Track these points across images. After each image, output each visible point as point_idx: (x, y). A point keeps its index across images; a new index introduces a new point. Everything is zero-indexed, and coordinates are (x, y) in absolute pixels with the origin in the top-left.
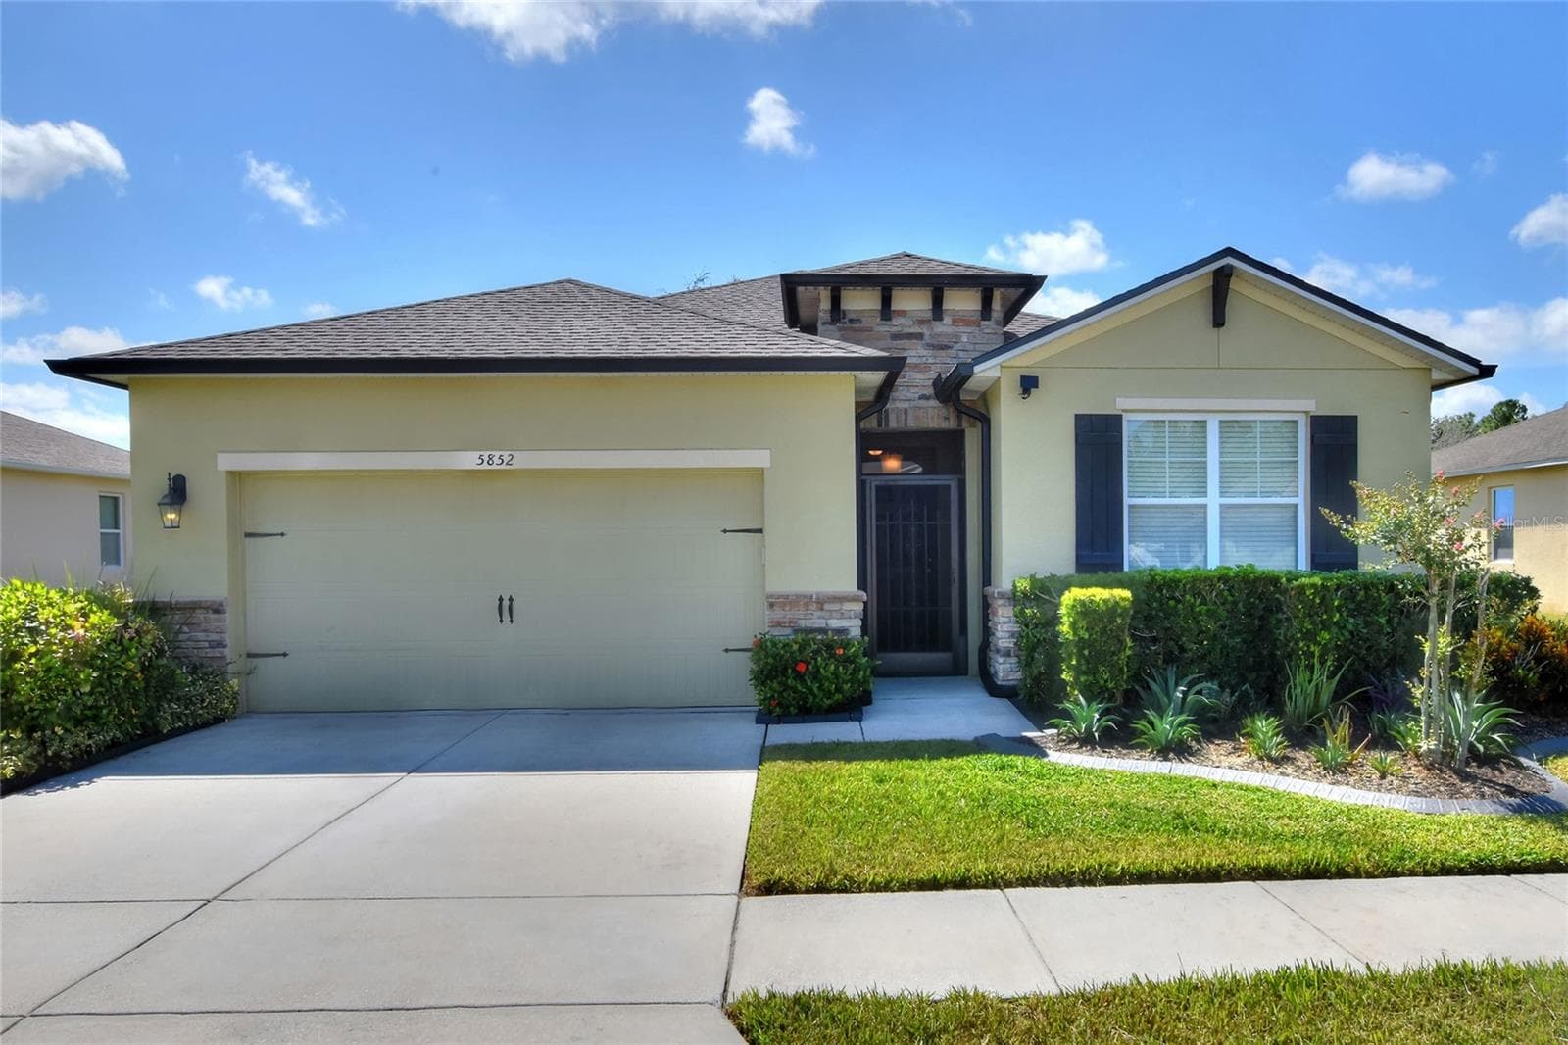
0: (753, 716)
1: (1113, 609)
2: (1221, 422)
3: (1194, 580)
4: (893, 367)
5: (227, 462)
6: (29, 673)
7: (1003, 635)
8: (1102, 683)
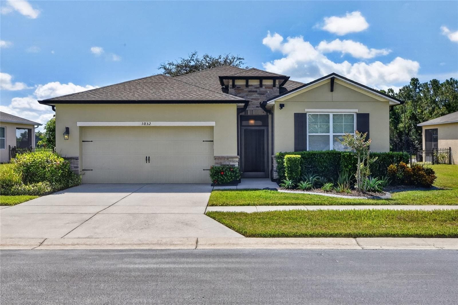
0: (211, 185)
1: (296, 160)
2: (333, 114)
3: (320, 153)
4: (247, 103)
5: (79, 124)
6: (49, 171)
7: (275, 167)
8: (293, 176)
